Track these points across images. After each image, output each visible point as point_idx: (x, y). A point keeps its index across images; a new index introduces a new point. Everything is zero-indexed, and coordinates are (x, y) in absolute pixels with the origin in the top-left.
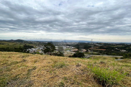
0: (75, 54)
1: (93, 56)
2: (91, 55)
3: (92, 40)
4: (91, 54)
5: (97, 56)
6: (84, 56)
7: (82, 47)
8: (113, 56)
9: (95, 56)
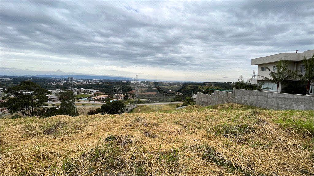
0: (103, 105)
1: (139, 106)
2: (136, 105)
3: (137, 75)
4: (135, 102)
5: (146, 105)
6: (124, 107)
7: (119, 90)
8: (169, 103)
9: (142, 106)
